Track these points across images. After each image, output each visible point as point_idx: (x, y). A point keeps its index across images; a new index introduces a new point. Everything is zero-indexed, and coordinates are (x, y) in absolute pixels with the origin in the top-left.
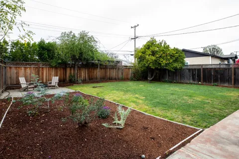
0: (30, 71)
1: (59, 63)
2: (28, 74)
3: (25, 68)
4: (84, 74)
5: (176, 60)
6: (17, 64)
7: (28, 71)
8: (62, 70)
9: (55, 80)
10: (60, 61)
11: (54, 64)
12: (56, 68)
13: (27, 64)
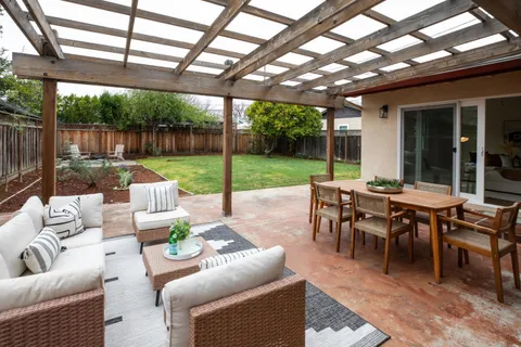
0: (89, 137)
1: (129, 126)
2: (86, 141)
3: (82, 133)
4: (169, 141)
5: (301, 123)
6: (71, 126)
7: (86, 136)
8: (134, 136)
9: (120, 148)
10: (128, 123)
11: (121, 127)
12: (125, 132)
13: (84, 127)
